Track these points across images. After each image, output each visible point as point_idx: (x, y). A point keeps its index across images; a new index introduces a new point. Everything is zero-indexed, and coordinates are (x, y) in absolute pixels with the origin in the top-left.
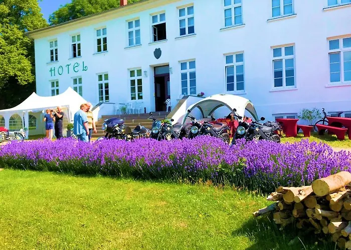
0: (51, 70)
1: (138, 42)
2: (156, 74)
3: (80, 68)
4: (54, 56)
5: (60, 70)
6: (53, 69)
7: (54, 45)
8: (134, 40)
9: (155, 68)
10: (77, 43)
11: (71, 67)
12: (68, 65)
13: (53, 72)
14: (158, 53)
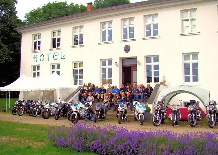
0: (34, 57)
1: (110, 38)
2: (124, 64)
3: (59, 57)
4: (37, 46)
5: (42, 58)
6: (36, 56)
7: (38, 38)
8: (107, 37)
9: (123, 60)
10: (57, 37)
11: (51, 56)
12: (49, 54)
13: (35, 59)
14: (127, 49)
